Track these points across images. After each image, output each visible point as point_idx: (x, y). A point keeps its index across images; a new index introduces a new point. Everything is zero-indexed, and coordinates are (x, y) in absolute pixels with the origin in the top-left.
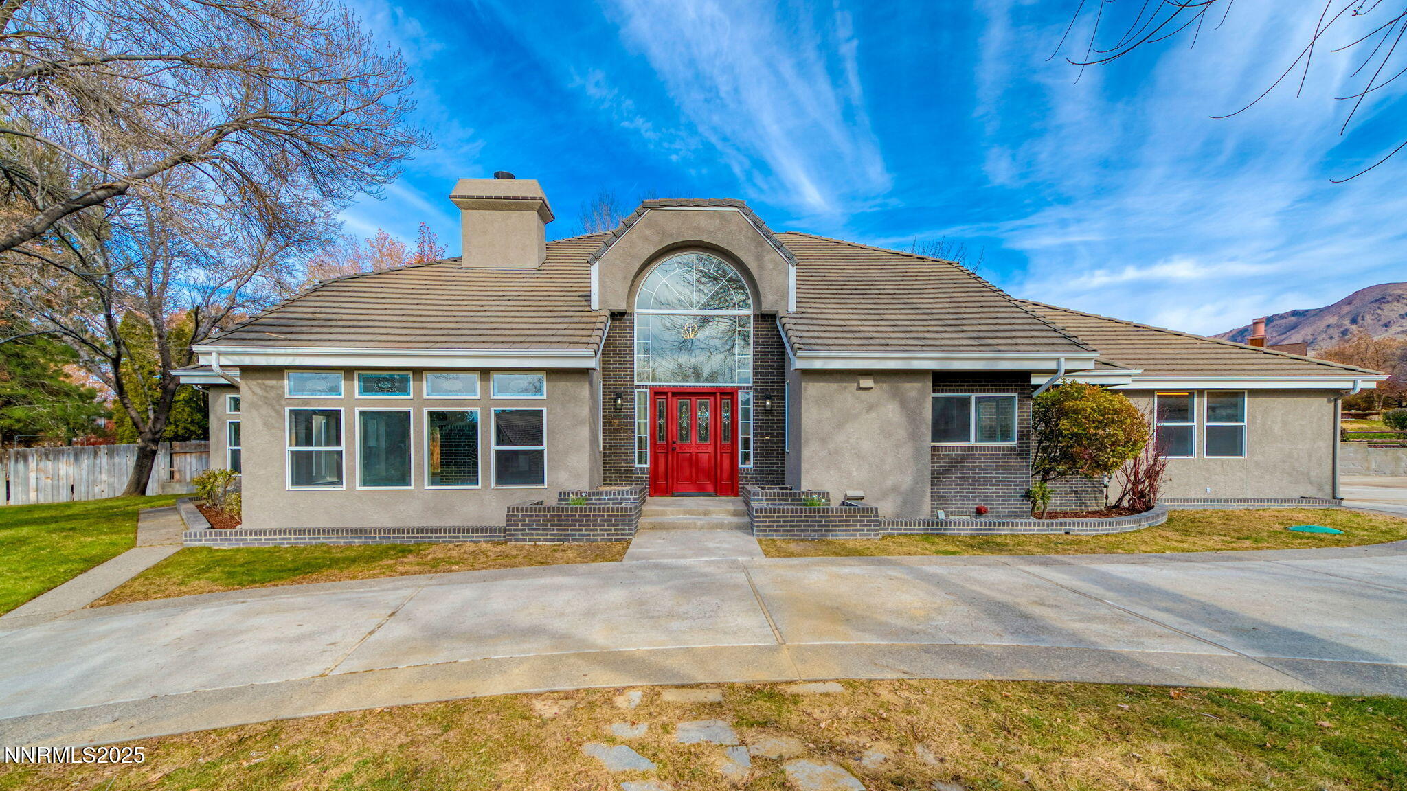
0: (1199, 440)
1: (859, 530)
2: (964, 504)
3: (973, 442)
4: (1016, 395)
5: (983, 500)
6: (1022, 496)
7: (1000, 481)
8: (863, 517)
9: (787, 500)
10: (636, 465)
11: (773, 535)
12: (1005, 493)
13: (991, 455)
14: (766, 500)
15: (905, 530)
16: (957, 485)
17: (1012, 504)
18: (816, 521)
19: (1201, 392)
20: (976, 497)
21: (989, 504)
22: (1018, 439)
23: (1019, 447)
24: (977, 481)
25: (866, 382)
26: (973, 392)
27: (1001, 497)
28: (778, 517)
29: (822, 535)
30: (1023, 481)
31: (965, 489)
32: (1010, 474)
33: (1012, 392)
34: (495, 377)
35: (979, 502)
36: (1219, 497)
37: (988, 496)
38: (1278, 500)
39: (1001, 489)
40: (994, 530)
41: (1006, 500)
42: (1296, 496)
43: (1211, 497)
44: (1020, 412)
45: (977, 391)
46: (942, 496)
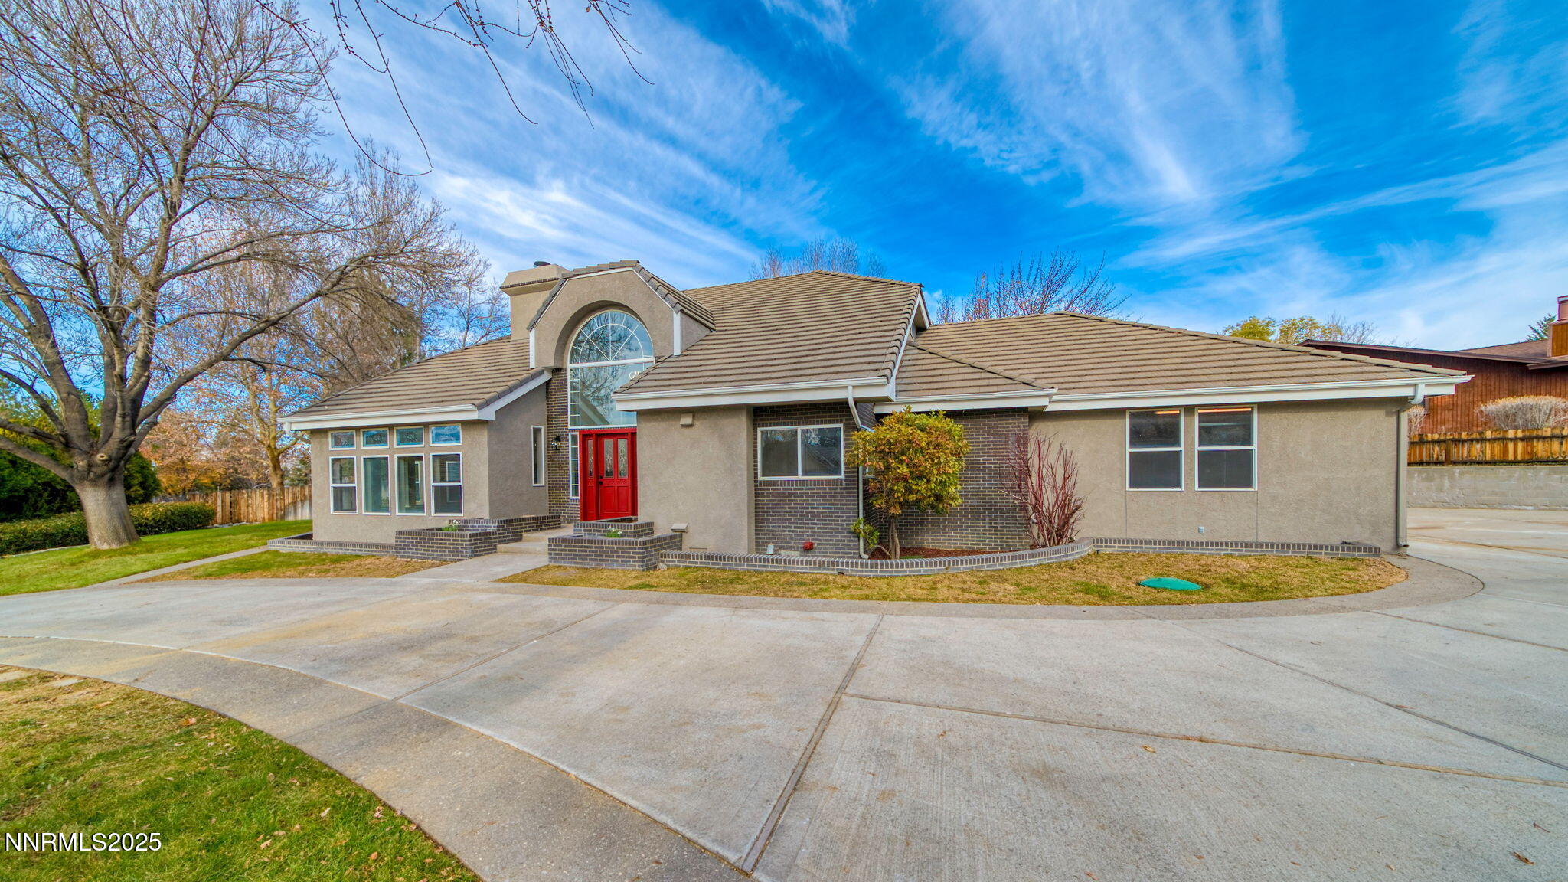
0: (1189, 469)
1: (626, 561)
2: (792, 539)
3: (800, 477)
4: (841, 426)
5: (811, 536)
6: (849, 533)
7: (828, 516)
8: (630, 549)
9: (600, 531)
10: (571, 497)
11: (560, 562)
12: (833, 529)
13: (818, 489)
14: (584, 531)
15: (690, 562)
16: (786, 519)
17: (839, 541)
18: (593, 551)
19: (1189, 409)
20: (803, 532)
21: (817, 540)
22: (845, 472)
23: (845, 480)
24: (804, 516)
25: (687, 420)
26: (799, 425)
27: (828, 532)
28: (565, 546)
29: (598, 564)
30: (850, 517)
31: (793, 523)
32: (837, 508)
33: (837, 423)
34: (432, 428)
35: (807, 537)
36: (1217, 539)
37: (815, 532)
38: (1278, 545)
39: (828, 524)
40: (768, 566)
41: (834, 537)
42: (1336, 540)
43: (1204, 539)
44: (846, 444)
45: (803, 424)
46: (771, 531)
